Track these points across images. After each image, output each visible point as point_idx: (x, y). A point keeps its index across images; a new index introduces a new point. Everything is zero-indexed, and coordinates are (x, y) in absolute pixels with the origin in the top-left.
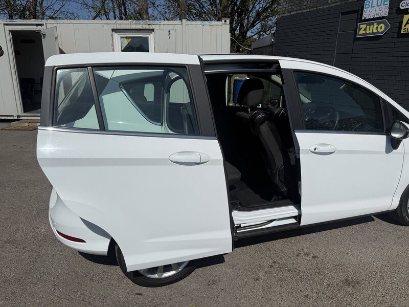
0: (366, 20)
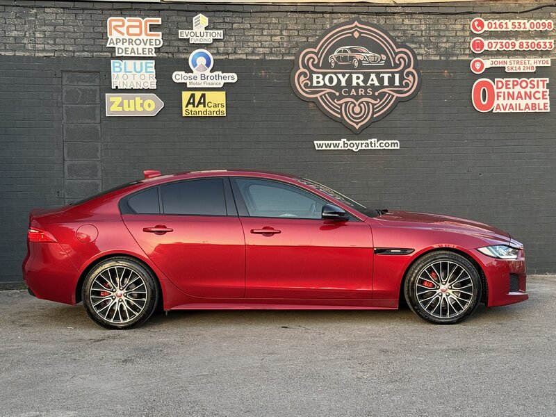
0: (117, 90)
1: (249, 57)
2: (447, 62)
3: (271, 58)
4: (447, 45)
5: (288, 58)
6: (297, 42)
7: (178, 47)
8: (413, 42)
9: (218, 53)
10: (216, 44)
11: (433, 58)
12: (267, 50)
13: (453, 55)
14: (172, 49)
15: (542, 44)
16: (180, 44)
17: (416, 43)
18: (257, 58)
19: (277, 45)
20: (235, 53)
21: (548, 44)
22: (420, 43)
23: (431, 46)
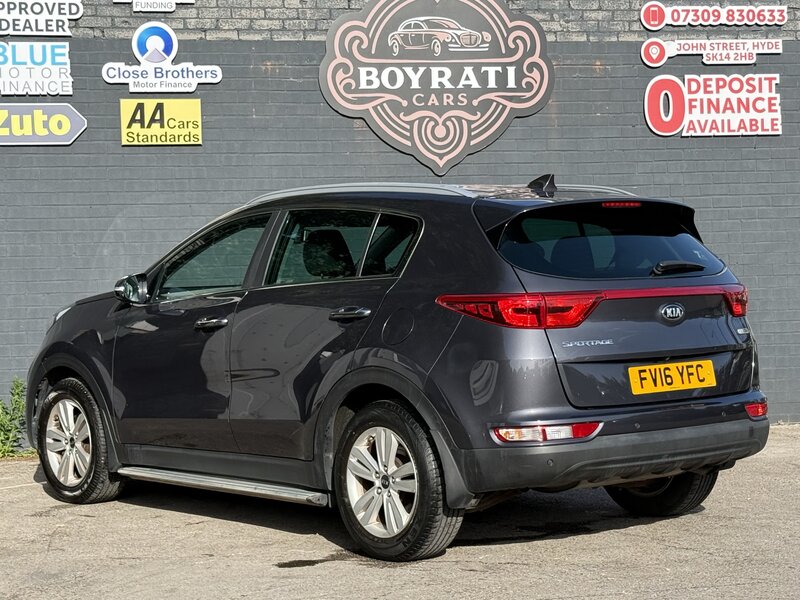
1: (244, 37)
2: (599, 45)
3: (283, 39)
4: (600, 15)
5: (315, 38)
6: (330, 10)
7: (113, 18)
8: (538, 10)
9: (186, 29)
10: (182, 13)
11: (575, 38)
12: (276, 24)
13: (610, 33)
14: (100, 23)
15: (767, 14)
16: (116, 11)
17: (544, 11)
18: (257, 37)
19: (295, 14)
20: (217, 28)
21: (776, 14)
22: (552, 11)
23: (571, 17)
